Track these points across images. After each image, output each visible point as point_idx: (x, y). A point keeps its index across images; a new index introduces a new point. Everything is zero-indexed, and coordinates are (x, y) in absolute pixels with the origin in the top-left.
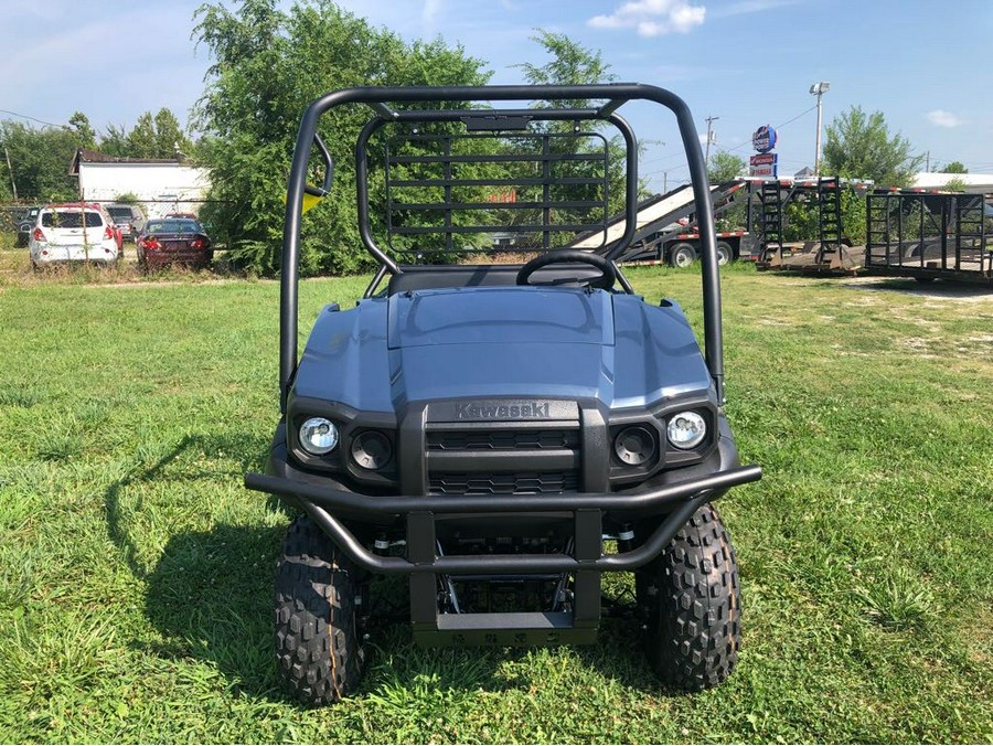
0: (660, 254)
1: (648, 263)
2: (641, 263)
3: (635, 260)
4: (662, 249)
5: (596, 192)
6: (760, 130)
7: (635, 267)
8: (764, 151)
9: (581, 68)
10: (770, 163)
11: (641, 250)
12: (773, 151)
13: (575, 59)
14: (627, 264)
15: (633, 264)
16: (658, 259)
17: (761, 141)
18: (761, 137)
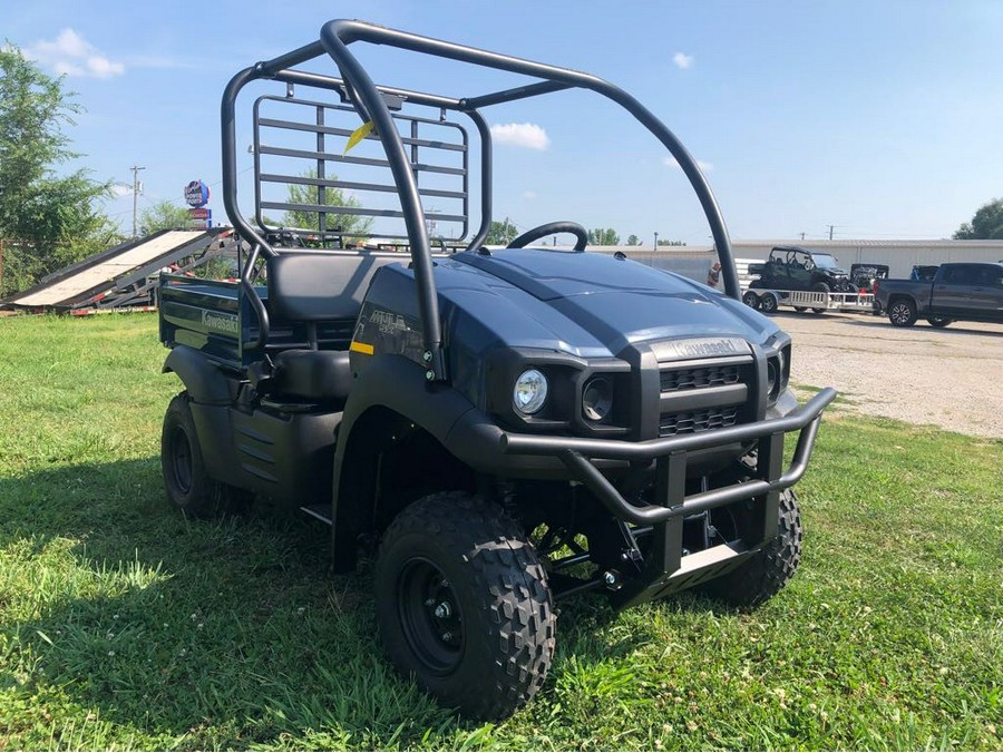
0: (153, 299)
1: (141, 309)
2: (134, 309)
3: (125, 306)
4: (155, 295)
5: (59, 231)
6: (192, 184)
7: (128, 313)
8: (198, 206)
9: (35, 89)
10: (205, 219)
11: (132, 294)
12: (206, 207)
13: (26, 77)
14: (118, 310)
15: (124, 310)
16: (152, 304)
17: (194, 196)
18: (193, 192)
